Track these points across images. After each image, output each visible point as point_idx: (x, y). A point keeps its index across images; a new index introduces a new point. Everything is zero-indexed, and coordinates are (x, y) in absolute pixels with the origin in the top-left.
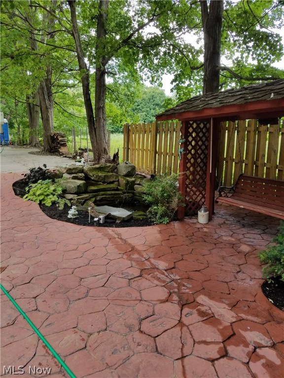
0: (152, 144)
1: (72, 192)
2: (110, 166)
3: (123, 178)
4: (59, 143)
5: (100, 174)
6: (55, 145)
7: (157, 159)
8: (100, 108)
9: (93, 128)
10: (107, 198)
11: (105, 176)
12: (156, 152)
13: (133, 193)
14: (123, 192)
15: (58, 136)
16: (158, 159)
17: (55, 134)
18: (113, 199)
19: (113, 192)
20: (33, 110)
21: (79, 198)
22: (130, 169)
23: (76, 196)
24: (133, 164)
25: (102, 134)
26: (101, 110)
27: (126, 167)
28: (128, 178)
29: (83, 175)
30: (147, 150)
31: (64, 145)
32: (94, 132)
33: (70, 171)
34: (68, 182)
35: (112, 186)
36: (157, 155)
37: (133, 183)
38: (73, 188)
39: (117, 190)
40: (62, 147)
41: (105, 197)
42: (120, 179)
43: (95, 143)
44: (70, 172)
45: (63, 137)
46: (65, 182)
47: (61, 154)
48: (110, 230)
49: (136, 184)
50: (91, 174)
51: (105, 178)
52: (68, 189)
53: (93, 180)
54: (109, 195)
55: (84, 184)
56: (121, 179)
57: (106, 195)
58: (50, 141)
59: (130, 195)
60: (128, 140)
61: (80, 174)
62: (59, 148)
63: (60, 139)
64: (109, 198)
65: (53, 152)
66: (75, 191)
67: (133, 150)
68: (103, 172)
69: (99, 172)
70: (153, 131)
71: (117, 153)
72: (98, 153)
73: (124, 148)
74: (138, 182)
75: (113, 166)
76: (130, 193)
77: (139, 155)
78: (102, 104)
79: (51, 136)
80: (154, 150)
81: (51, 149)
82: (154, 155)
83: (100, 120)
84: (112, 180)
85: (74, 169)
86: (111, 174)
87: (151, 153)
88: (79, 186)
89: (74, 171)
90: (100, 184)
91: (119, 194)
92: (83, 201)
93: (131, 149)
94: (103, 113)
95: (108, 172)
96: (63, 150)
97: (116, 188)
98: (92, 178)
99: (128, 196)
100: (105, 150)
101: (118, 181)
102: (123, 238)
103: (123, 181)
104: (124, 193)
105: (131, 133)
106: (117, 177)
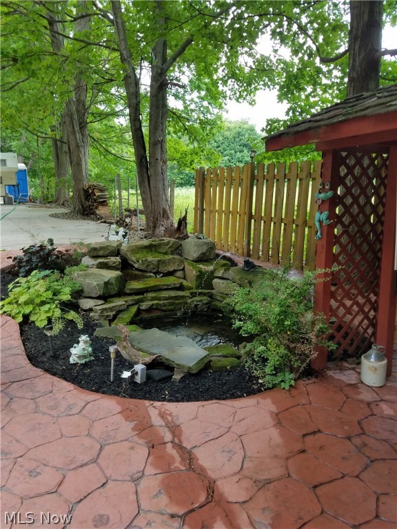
0: (243, 202)
1: (93, 295)
2: (169, 242)
3: (193, 265)
4: (95, 200)
5: (150, 258)
6: (90, 203)
7: (252, 227)
8: (158, 143)
9: (146, 175)
10: (160, 305)
11: (159, 261)
12: (251, 217)
13: (211, 296)
14: (191, 294)
15: (94, 189)
16: (255, 229)
17: (89, 187)
18: (172, 307)
19: (173, 293)
20: (62, 151)
21: (106, 309)
22: (205, 249)
23: (100, 302)
24: (210, 239)
25: (161, 186)
26: (159, 146)
27: (198, 245)
28: (201, 266)
29: (118, 259)
30: (234, 213)
31: (104, 203)
32: (147, 183)
33: (95, 252)
34: (86, 276)
35: (171, 280)
36: (253, 221)
37: (212, 275)
38: (95, 287)
39: (181, 288)
40: (100, 207)
41: (158, 304)
42: (186, 266)
43: (149, 201)
44: (95, 254)
45: (102, 191)
46: (82, 275)
47: (98, 218)
48: (154, 410)
49: (217, 277)
50: (134, 259)
51: (158, 264)
52: (85, 289)
53: (137, 269)
54: (166, 299)
55: (117, 278)
56: (188, 268)
57: (159, 299)
58: (83, 198)
59: (205, 299)
60: (201, 196)
61: (113, 259)
62: (96, 208)
63: (97, 194)
64: (165, 305)
65: (87, 215)
66: (100, 293)
67: (211, 212)
68: (156, 254)
69: (147, 253)
70: (246, 181)
71: (185, 218)
72: (153, 218)
73: (196, 209)
74: (220, 274)
75: (174, 243)
76: (204, 294)
77: (220, 220)
78: (160, 137)
79: (84, 190)
80: (247, 213)
81: (85, 210)
82: (246, 222)
83: (156, 163)
84: (171, 269)
85: (101, 248)
86: (171, 256)
87: (242, 218)
88: (107, 284)
89: (101, 253)
90: (150, 277)
91: (183, 297)
92: (112, 314)
93: (208, 210)
94: (162, 150)
95: (166, 253)
96: (101, 211)
97: (178, 285)
98: (136, 266)
99: (201, 301)
100: (164, 211)
101: (183, 269)
102: (184, 445)
103: (192, 272)
104: (193, 295)
105: (207, 184)
106: (182, 262)
